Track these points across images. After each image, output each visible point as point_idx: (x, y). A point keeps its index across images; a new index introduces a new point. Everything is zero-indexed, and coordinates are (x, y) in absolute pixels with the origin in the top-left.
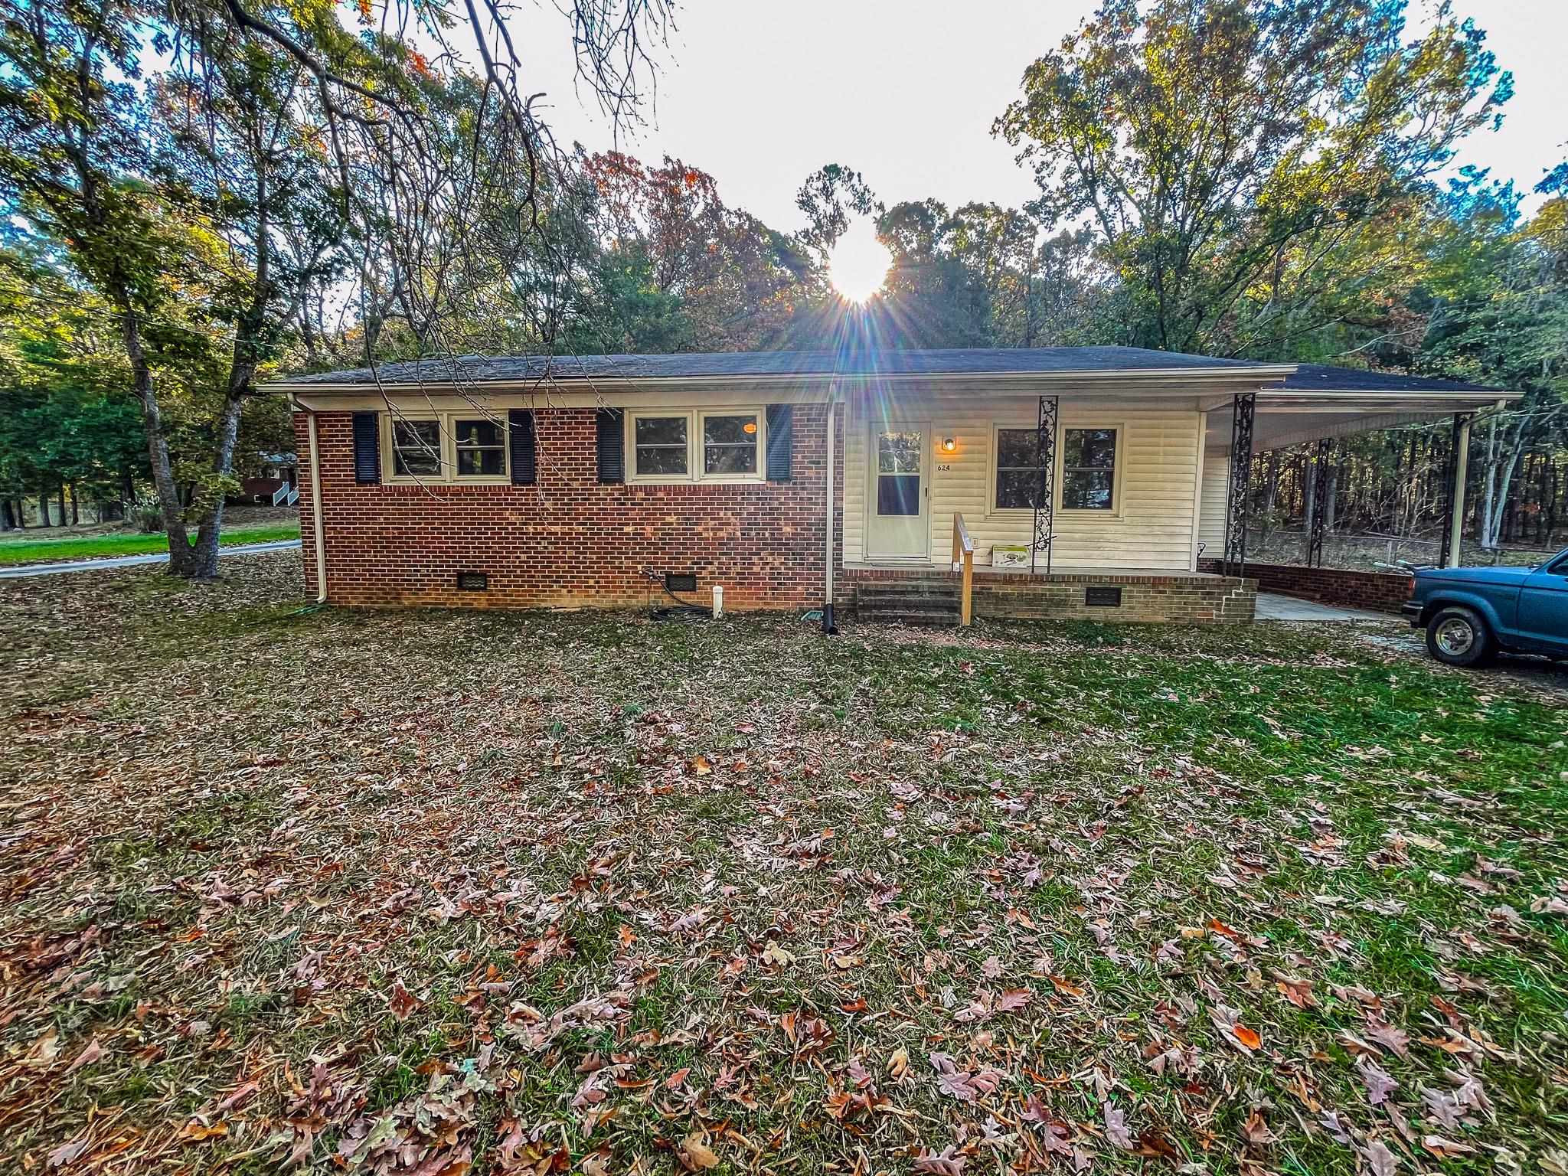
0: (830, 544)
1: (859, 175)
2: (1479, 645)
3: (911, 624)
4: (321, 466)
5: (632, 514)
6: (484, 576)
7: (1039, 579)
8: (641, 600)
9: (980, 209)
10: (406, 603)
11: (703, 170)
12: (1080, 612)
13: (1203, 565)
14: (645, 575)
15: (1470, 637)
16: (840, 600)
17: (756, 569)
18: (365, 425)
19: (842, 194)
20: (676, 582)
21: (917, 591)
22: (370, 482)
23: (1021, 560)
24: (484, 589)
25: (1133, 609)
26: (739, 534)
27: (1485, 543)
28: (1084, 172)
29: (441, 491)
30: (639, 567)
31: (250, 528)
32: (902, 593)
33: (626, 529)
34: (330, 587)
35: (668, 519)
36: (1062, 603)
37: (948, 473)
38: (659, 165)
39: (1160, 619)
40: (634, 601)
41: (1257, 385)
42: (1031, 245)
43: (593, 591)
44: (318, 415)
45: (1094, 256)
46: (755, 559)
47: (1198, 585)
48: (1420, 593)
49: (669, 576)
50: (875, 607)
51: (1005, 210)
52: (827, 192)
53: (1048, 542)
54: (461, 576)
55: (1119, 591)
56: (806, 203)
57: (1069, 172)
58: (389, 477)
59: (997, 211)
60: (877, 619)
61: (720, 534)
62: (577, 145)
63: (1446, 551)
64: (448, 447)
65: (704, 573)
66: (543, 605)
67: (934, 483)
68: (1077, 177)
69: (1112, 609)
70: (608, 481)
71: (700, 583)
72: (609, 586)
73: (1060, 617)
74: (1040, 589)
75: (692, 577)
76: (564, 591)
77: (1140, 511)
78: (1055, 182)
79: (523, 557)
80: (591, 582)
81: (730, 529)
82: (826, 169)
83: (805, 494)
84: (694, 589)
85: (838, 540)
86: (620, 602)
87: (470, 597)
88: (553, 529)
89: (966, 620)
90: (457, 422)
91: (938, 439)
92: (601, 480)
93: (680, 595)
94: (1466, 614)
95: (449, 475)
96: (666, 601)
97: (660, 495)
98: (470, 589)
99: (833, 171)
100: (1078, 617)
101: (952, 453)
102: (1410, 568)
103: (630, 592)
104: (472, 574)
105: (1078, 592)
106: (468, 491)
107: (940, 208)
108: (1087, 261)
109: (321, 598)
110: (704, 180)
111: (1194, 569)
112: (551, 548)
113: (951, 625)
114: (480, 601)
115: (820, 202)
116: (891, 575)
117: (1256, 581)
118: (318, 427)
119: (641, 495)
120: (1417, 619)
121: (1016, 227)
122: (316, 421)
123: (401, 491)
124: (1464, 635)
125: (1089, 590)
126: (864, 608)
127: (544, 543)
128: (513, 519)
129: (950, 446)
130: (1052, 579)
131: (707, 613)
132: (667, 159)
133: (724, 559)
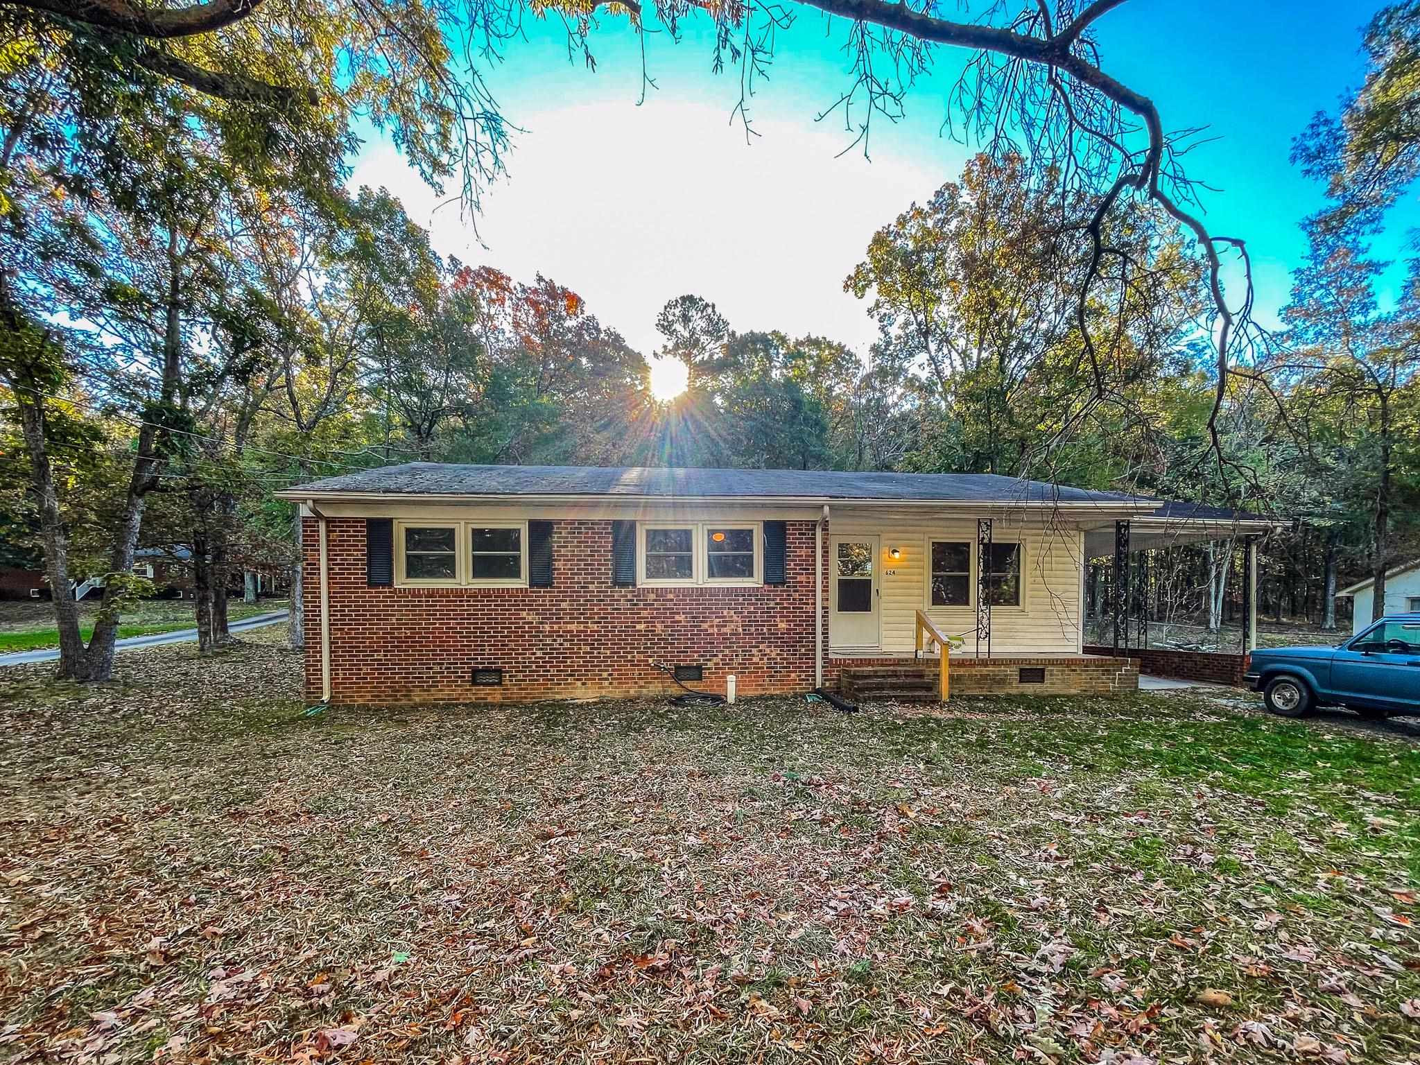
0: (819, 638)
1: (713, 306)
2: (1305, 703)
3: (903, 702)
4: (329, 569)
5: (644, 613)
6: (499, 671)
7: (984, 663)
8: (655, 689)
9: (815, 343)
10: (417, 699)
11: (572, 289)
12: (1015, 688)
13: (1086, 650)
14: (657, 667)
15: (1297, 696)
16: (827, 684)
17: (755, 660)
18: (379, 531)
19: (699, 322)
20: (680, 673)
21: (895, 674)
22: (384, 585)
23: (957, 647)
24: (500, 684)
25: (1052, 685)
26: (740, 630)
27: (1212, 625)
28: (919, 324)
29: (459, 594)
30: (650, 660)
32: (883, 677)
33: (638, 627)
34: (334, 684)
35: (677, 618)
36: (1002, 682)
37: (892, 577)
38: (531, 283)
39: (1073, 691)
40: (644, 690)
41: (1132, 515)
42: (854, 375)
43: (606, 683)
44: (329, 521)
45: (905, 387)
46: (754, 651)
47: (1086, 664)
48: (1253, 668)
49: (678, 668)
50: (867, 689)
51: (835, 344)
52: (686, 319)
53: (988, 634)
54: (475, 672)
55: (1043, 670)
56: (666, 327)
57: (907, 324)
58: (401, 580)
59: (830, 345)
60: (876, 699)
61: (724, 630)
62: (452, 258)
63: (1246, 635)
64: (463, 552)
65: (710, 664)
66: (558, 697)
67: (884, 584)
68: (913, 327)
69: (1039, 685)
70: (624, 585)
71: (706, 673)
72: (622, 679)
73: (1001, 693)
74: (985, 670)
75: (699, 668)
76: (579, 683)
77: (1039, 607)
78: (894, 331)
79: (539, 654)
80: (605, 675)
81: (732, 626)
82: (683, 298)
83: (797, 595)
84: (700, 678)
85: (825, 633)
86: (632, 692)
87: (483, 691)
88: (569, 627)
89: (945, 697)
90: (473, 530)
91: (886, 549)
92: (615, 583)
93: (688, 684)
94: (1292, 680)
95: (464, 579)
96: (675, 690)
97: (671, 596)
98: (484, 684)
99: (689, 300)
100: (1014, 692)
101: (901, 560)
102: (1180, 647)
103: (642, 683)
104: (486, 670)
105: (1013, 672)
106: (487, 594)
107: (783, 340)
108: (899, 391)
109: (326, 698)
110: (574, 301)
111: (1081, 652)
112: (567, 645)
113: (934, 702)
114: (496, 695)
115: (678, 327)
116: (869, 662)
117: (1138, 661)
118: (328, 532)
119: (653, 596)
120: (1255, 685)
121: (843, 359)
122: (327, 527)
123: (415, 593)
124: (1292, 695)
125: (1021, 670)
126: (860, 690)
127: (560, 640)
128: (529, 619)
129: (897, 555)
130: (995, 662)
131: (718, 699)
132: (540, 279)
133: (727, 652)
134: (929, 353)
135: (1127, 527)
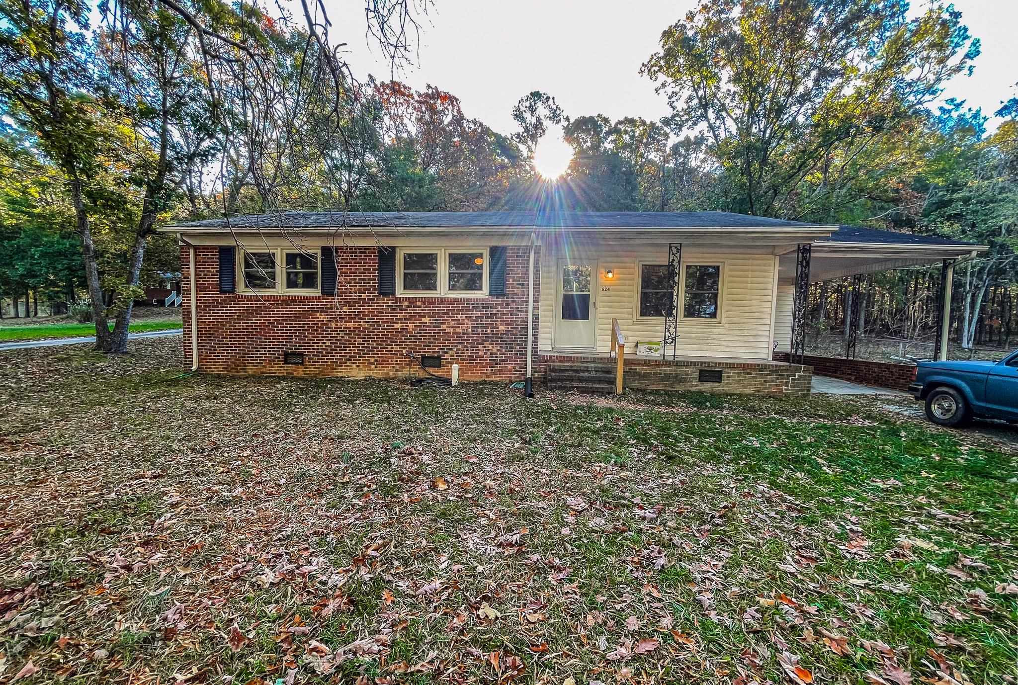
0: (530, 338)
1: (553, 98)
2: (960, 412)
3: (583, 392)
4: (197, 281)
5: (400, 316)
6: (301, 355)
7: (668, 364)
8: (405, 373)
9: (632, 122)
10: (250, 372)
11: (452, 93)
12: (696, 386)
13: (777, 356)
14: (407, 356)
15: (954, 407)
16: (536, 374)
17: (481, 353)
18: (227, 255)
19: (542, 110)
20: (427, 361)
21: (587, 370)
22: (229, 292)
23: (656, 351)
24: (302, 364)
25: (730, 384)
26: (470, 330)
27: (965, 345)
28: (700, 99)
29: (275, 299)
30: (404, 351)
31: (150, 321)
32: (577, 371)
33: (396, 326)
34: (200, 360)
35: (424, 320)
36: (683, 380)
37: (607, 293)
38: (423, 90)
39: (748, 391)
40: (400, 373)
41: (812, 239)
42: (665, 145)
43: (373, 366)
44: (196, 248)
45: (706, 153)
46: (480, 347)
47: (773, 370)
48: (920, 378)
49: (423, 357)
50: (559, 380)
51: (648, 122)
52: (532, 109)
53: (674, 340)
54: (286, 355)
55: (721, 372)
56: (518, 116)
57: (690, 98)
58: (242, 289)
59: (643, 123)
60: (560, 388)
61: (458, 330)
62: (370, 76)
63: (938, 349)
64: (281, 269)
65: (447, 356)
66: (340, 375)
67: (599, 298)
68: (695, 102)
69: (716, 384)
70: (385, 294)
71: (444, 362)
72: (383, 363)
73: (681, 389)
74: (668, 370)
75: (439, 358)
76: (354, 366)
77: (735, 320)
78: (681, 105)
79: (328, 343)
80: (372, 360)
81: (464, 327)
82: (532, 94)
83: (514, 305)
84: (439, 366)
85: (535, 335)
86: (391, 374)
87: (292, 368)
88: (348, 325)
89: (619, 390)
90: (287, 254)
91: (603, 270)
92: (380, 294)
93: (431, 370)
94: (951, 391)
95: (281, 290)
96: (421, 374)
97: (419, 304)
98: (292, 364)
99: (536, 95)
100: (694, 389)
101: (611, 279)
102: (914, 361)
103: (397, 367)
104: (293, 354)
105: (694, 372)
106: (293, 299)
107: (606, 120)
108: (702, 156)
109: (194, 368)
110: (451, 99)
111: (770, 359)
112: (346, 337)
113: (609, 393)
114: (299, 371)
115: (528, 115)
116: (571, 359)
117: (812, 368)
118: (196, 255)
119: (406, 303)
120: (918, 394)
121: (655, 133)
122: (195, 252)
123: (248, 298)
124: (950, 406)
125: (701, 371)
126: (552, 381)
127: (342, 334)
128: (321, 318)
129: (610, 275)
130: (677, 364)
131: (448, 382)
132: (429, 86)
133: (460, 346)
134: (708, 121)
135: (809, 251)
